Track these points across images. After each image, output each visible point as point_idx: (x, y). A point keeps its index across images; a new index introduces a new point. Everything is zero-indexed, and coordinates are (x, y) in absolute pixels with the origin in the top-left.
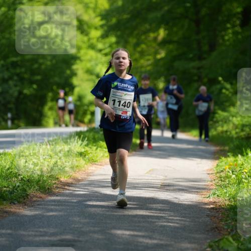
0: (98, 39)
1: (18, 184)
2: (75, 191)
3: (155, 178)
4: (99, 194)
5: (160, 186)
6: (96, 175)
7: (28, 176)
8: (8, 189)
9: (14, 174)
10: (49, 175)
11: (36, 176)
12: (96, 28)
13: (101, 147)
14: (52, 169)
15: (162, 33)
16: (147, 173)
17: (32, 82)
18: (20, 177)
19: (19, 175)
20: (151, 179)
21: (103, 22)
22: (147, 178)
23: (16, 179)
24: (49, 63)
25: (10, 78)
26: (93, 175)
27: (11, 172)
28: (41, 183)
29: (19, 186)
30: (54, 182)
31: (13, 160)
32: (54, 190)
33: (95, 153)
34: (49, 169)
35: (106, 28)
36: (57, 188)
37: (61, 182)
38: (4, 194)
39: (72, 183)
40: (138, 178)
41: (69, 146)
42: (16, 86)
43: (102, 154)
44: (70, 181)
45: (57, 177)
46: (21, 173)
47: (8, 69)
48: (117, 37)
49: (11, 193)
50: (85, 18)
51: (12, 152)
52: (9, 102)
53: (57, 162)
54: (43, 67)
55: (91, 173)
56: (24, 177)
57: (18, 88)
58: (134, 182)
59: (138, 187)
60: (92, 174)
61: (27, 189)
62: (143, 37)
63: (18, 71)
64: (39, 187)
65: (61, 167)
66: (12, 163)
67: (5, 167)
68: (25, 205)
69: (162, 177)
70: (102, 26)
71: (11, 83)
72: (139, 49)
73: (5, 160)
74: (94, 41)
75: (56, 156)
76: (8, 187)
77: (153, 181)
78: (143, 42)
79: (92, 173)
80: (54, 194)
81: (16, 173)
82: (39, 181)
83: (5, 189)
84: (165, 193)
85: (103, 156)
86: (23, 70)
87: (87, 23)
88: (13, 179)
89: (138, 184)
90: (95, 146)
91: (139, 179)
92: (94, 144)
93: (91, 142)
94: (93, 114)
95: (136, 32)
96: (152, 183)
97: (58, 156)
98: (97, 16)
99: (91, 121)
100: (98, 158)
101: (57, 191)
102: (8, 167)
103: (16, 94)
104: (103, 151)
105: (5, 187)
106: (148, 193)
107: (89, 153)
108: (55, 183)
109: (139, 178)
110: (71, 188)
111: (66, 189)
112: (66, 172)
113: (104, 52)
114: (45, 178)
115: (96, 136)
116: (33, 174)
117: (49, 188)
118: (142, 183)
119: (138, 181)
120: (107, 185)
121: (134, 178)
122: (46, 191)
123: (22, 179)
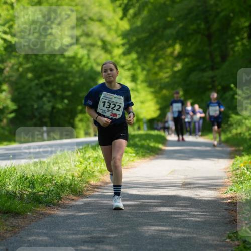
0: (120, 56)
1: (52, 188)
2: (104, 192)
3: (176, 178)
4: (126, 195)
5: (181, 184)
7: (61, 181)
8: (43, 193)
9: (48, 179)
10: (80, 179)
11: (68, 181)
12: (118, 47)
13: (126, 152)
14: (83, 174)
15: (178, 48)
16: (169, 173)
17: (63, 98)
18: (53, 182)
19: (53, 180)
20: (173, 179)
21: (125, 41)
22: (169, 178)
23: (50, 184)
24: (77, 80)
25: (44, 95)
27: (46, 178)
28: (73, 186)
29: (53, 190)
30: (84, 185)
32: (85, 193)
34: (80, 174)
35: (127, 46)
36: (88, 190)
37: (91, 185)
38: (40, 198)
39: (101, 186)
40: (160, 178)
41: (98, 153)
42: (49, 102)
43: (127, 159)
44: (99, 184)
45: (87, 181)
46: (54, 178)
47: (41, 88)
48: (137, 52)
49: (45, 196)
50: (109, 38)
51: (47, 160)
52: (44, 117)
53: (87, 167)
54: (73, 84)
56: (57, 182)
57: (51, 104)
58: (157, 182)
59: (161, 186)
61: (61, 192)
62: (160, 53)
63: (50, 88)
64: (71, 190)
65: (91, 171)
66: (46, 170)
67: (40, 174)
68: (59, 207)
69: (183, 177)
70: (123, 45)
71: (45, 99)
72: (158, 63)
74: (117, 59)
75: (86, 162)
76: (43, 191)
77: (175, 180)
78: (161, 57)
80: (85, 196)
81: (50, 179)
82: (71, 185)
83: (40, 193)
84: (187, 191)
85: (128, 160)
86: (55, 87)
87: (110, 43)
88: (48, 184)
89: (161, 183)
95: (154, 49)
96: (174, 182)
97: (88, 162)
98: (119, 36)
101: (88, 193)
102: (42, 173)
103: (49, 109)
104: (128, 155)
105: (40, 192)
108: (86, 187)
109: (162, 179)
110: (100, 190)
111: (96, 191)
112: (95, 176)
113: (126, 68)
114: (76, 182)
116: (66, 180)
117: (80, 191)
118: (165, 183)
119: (161, 181)
120: (132, 186)
121: (158, 178)
122: (78, 194)
123: (56, 184)
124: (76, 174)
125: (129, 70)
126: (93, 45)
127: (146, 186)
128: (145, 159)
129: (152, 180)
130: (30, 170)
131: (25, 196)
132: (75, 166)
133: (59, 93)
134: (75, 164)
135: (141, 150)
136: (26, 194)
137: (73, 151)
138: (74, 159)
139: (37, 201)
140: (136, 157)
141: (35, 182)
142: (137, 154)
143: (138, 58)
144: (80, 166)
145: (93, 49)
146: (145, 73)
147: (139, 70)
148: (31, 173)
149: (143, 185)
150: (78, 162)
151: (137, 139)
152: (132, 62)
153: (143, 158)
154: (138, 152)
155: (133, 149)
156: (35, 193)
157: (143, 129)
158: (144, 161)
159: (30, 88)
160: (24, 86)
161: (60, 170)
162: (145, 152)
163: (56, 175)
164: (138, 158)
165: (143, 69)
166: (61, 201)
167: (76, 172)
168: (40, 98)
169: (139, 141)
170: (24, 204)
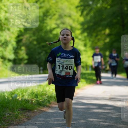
1: (46, 98)
7: (50, 95)
8: (42, 101)
12: (78, 30)
15: (107, 31)
16: (103, 93)
23: (45, 96)
27: (43, 93)
38: (41, 103)
42: (44, 55)
46: (47, 93)
48: (87, 33)
49: (43, 102)
50: (73, 25)
57: (45, 57)
61: (50, 100)
62: (99, 33)
63: (45, 49)
66: (43, 89)
68: (50, 107)
71: (42, 54)
73: (40, 88)
76: (42, 100)
85: (83, 86)
102: (41, 91)
103: (44, 59)
105: (41, 100)
116: (52, 94)
123: (48, 96)
125: (83, 41)
130: (36, 89)
131: (33, 102)
139: (39, 104)
141: (38, 95)
143: (88, 36)
147: (88, 41)
148: (36, 91)
152: (85, 37)
156: (38, 100)
161: (50, 89)
165: (90, 41)
166: (50, 105)
169: (88, 76)
170: (33, 106)
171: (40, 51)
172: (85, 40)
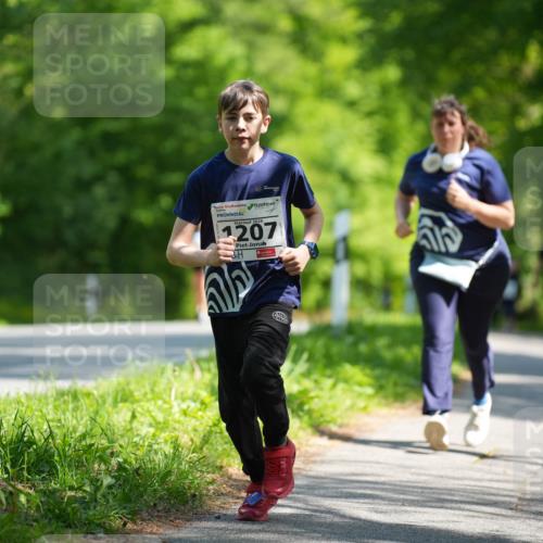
0: (348, 70)
1: (108, 481)
3: (501, 478)
4: (336, 519)
5: (515, 500)
6: (330, 462)
7: (136, 460)
8: (80, 494)
9: (97, 450)
10: (195, 456)
11: (159, 458)
12: (343, 40)
13: (346, 381)
14: (206, 440)
15: (534, 57)
17: (155, 192)
18: (114, 461)
19: (112, 454)
21: (364, 24)
22: (477, 475)
23: (103, 467)
24: (207, 137)
25: (99, 178)
26: (323, 462)
27: (91, 446)
28: (173, 478)
29: (110, 487)
30: (209, 477)
31: (97, 413)
32: (209, 502)
33: (330, 398)
34: (198, 441)
35: (372, 40)
36: (219, 494)
37: (230, 478)
38: (69, 509)
40: (450, 473)
42: (112, 199)
43: (348, 402)
45: (218, 464)
46: (117, 448)
47: (92, 154)
48: (403, 64)
49: (85, 504)
51: (96, 388)
52: (92, 246)
54: (191, 148)
55: (314, 455)
56: (125, 461)
58: (439, 486)
59: (452, 501)
60: (318, 459)
62: (479, 69)
63: (121, 157)
66: (93, 420)
67: (75, 431)
70: (360, 36)
71: (100, 191)
73: (75, 409)
74: (335, 77)
76: (80, 488)
77: (495, 485)
79: (318, 455)
81: (105, 449)
82: (169, 473)
83: (70, 493)
84: (532, 522)
85: (352, 407)
88: (96, 466)
89: (450, 491)
90: (330, 377)
91: (454, 478)
92: (328, 372)
93: (320, 365)
94: (327, 284)
95: (457, 55)
96: (493, 491)
99: (322, 305)
100: (338, 413)
101: (218, 503)
102: (81, 430)
103: (112, 223)
105: (71, 488)
106: (481, 521)
107: (312, 398)
108: (213, 482)
109: (456, 475)
113: (366, 108)
114: (185, 466)
115: (335, 349)
116: (152, 455)
117: (194, 496)
118: (465, 491)
119: (451, 484)
120: (360, 491)
121: (442, 473)
122: (187, 502)
123: (121, 467)
124: (185, 440)
125: (370, 114)
126: (262, 28)
127: (402, 496)
128: (404, 408)
129: (423, 478)
130: (44, 416)
131: (23, 499)
132: (185, 413)
133: (144, 172)
134: (184, 406)
135: (394, 377)
136: (27, 495)
137: (180, 365)
138: (181, 389)
139: (58, 518)
140: (376, 400)
141: (56, 458)
142: (380, 388)
143: (404, 82)
144: (200, 413)
145: (262, 40)
146: (420, 127)
147: (402, 118)
148: (45, 427)
149: (394, 491)
150: (195, 401)
151: (382, 342)
152: (385, 90)
153: (397, 405)
154: (383, 382)
155: (368, 371)
156: (54, 492)
157: (402, 309)
158: (401, 412)
159: (58, 156)
160: (36, 148)
161: (135, 424)
162: (406, 385)
163: (122, 436)
164: (383, 401)
165: (416, 115)
166: (135, 523)
167: (186, 432)
168: (84, 185)
169: (390, 346)
170: (18, 527)
171: (88, 169)
172: (385, 112)
